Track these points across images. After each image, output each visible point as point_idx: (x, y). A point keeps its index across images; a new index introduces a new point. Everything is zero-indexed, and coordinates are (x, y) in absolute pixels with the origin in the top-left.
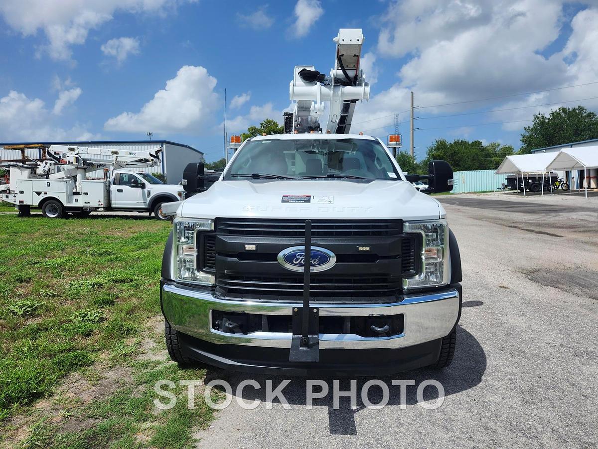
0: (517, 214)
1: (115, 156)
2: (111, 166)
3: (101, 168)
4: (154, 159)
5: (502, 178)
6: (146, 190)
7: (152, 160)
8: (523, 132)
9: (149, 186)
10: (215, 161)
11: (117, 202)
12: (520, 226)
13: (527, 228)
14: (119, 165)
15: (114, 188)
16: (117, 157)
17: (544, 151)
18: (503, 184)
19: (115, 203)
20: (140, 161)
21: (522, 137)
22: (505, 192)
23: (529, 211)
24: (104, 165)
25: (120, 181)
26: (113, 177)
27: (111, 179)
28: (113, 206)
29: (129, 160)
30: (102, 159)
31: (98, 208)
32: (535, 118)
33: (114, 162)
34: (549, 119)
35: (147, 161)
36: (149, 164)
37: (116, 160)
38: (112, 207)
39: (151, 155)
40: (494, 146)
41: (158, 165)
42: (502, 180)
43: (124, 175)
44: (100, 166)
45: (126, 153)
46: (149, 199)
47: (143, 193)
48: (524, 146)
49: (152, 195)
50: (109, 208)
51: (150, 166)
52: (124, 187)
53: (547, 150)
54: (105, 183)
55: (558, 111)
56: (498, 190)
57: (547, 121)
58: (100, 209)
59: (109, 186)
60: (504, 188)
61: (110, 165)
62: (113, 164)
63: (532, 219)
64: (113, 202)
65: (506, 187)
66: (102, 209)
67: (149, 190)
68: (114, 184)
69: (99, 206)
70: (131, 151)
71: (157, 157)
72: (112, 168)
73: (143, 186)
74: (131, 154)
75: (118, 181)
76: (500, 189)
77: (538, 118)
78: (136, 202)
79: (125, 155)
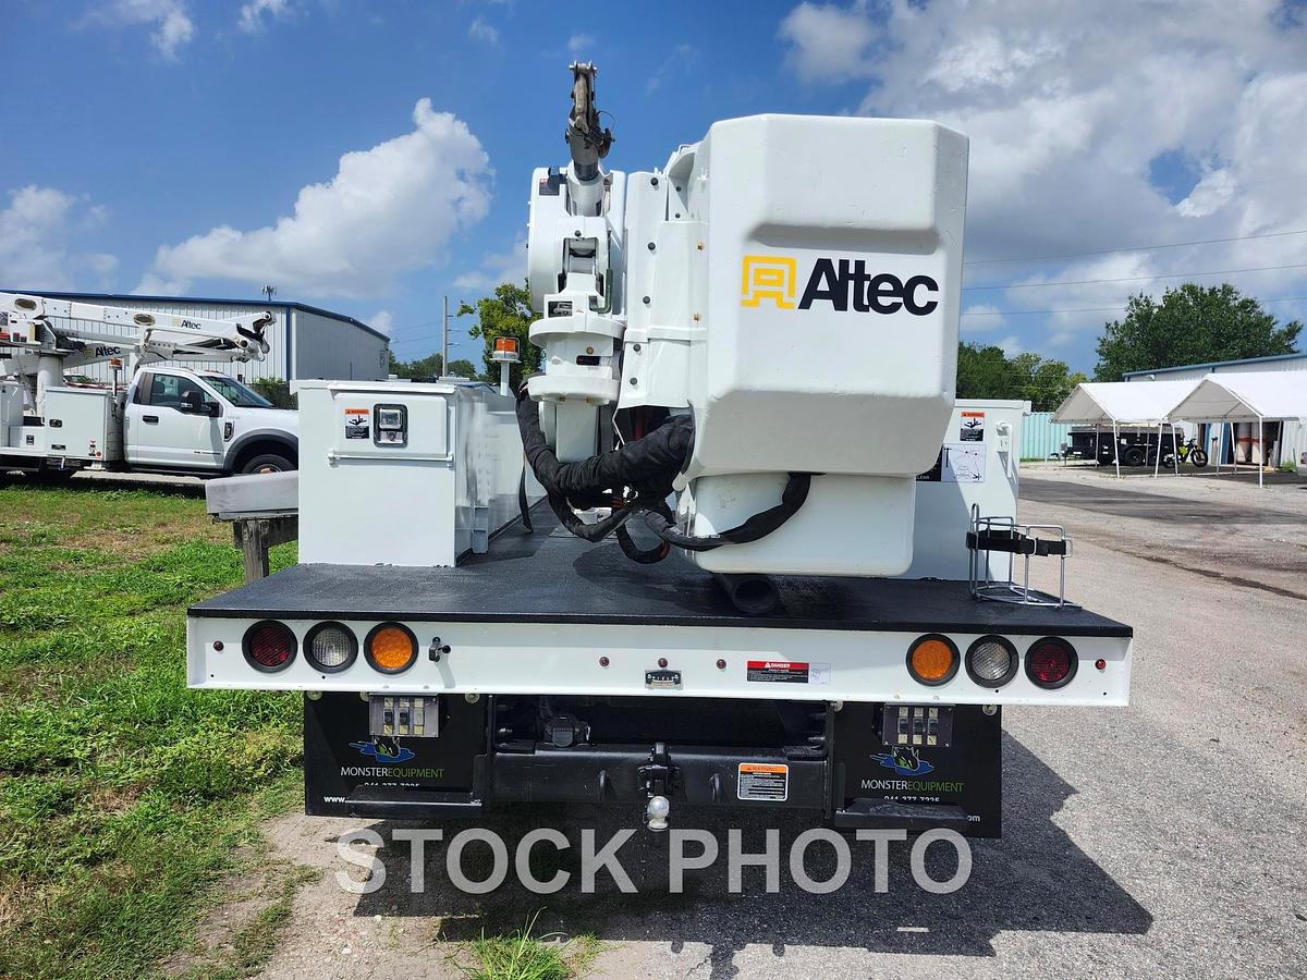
0: (1133, 520)
1: (143, 327)
2: (132, 355)
3: (106, 357)
4: (248, 341)
5: (1063, 431)
6: (221, 421)
7: (244, 344)
8: (1103, 333)
9: (230, 412)
10: (416, 360)
11: (140, 448)
12: (1172, 558)
13: (1197, 567)
14: (152, 352)
15: (134, 411)
16: (149, 331)
17: (1152, 376)
18: (1064, 446)
19: (136, 451)
20: (213, 344)
21: (1099, 343)
22: (1069, 463)
23: (1161, 515)
24: (114, 350)
25: (152, 392)
26: (135, 382)
27: (130, 389)
28: (131, 459)
29: (183, 340)
30: (111, 333)
31: (89, 463)
32: (1131, 304)
33: (142, 343)
34: (1160, 308)
35: (230, 345)
36: (235, 354)
37: (146, 340)
38: (126, 463)
39: (241, 331)
40: (1026, 360)
41: (258, 359)
42: (1063, 436)
43: (168, 380)
44: (102, 352)
45: (175, 322)
46: (227, 446)
47: (214, 428)
48: (1102, 363)
49: (236, 436)
50: (118, 462)
51: (239, 360)
52: (164, 412)
53: (1159, 376)
54: (111, 399)
55: (1180, 291)
56: (1051, 457)
57: (1155, 311)
58: (93, 466)
59: (123, 406)
60: (1065, 455)
61: (132, 351)
62: (137, 350)
63: (1182, 538)
64: (130, 448)
65: (1068, 452)
66: (99, 466)
67: (231, 421)
68: (137, 400)
69: (92, 458)
70: (188, 318)
71: (258, 337)
72: (134, 359)
73: (214, 411)
74: (186, 324)
75: (147, 394)
76: (1057, 455)
77: (1138, 304)
78: (192, 451)
79: (171, 328)
